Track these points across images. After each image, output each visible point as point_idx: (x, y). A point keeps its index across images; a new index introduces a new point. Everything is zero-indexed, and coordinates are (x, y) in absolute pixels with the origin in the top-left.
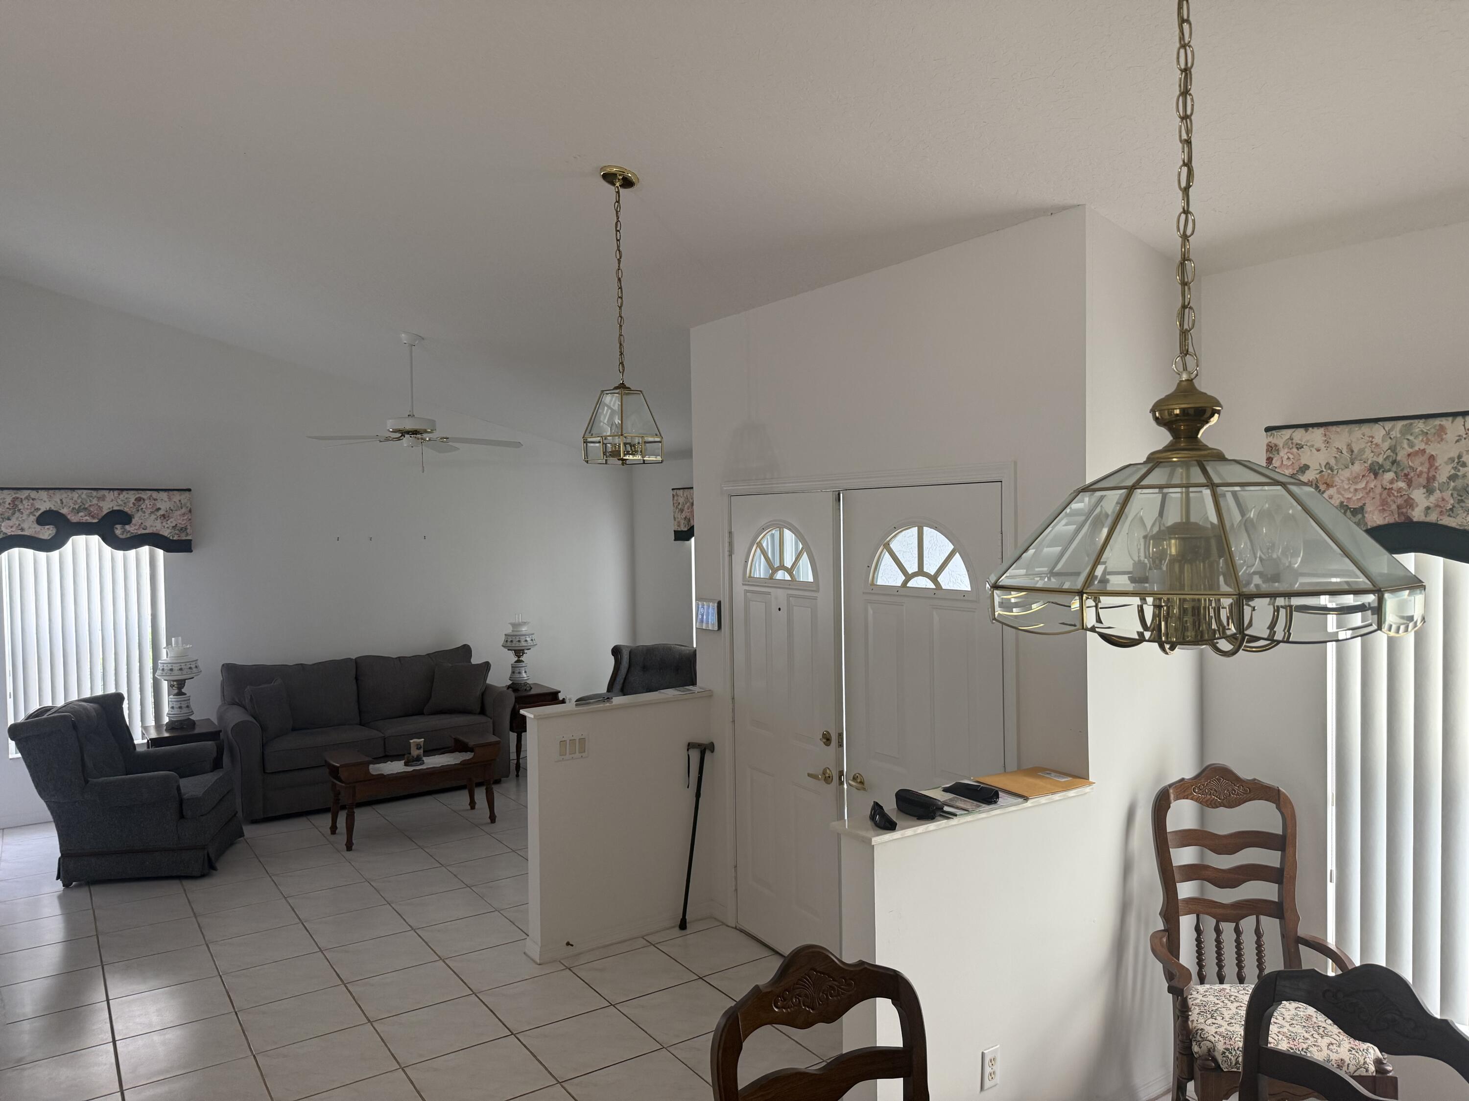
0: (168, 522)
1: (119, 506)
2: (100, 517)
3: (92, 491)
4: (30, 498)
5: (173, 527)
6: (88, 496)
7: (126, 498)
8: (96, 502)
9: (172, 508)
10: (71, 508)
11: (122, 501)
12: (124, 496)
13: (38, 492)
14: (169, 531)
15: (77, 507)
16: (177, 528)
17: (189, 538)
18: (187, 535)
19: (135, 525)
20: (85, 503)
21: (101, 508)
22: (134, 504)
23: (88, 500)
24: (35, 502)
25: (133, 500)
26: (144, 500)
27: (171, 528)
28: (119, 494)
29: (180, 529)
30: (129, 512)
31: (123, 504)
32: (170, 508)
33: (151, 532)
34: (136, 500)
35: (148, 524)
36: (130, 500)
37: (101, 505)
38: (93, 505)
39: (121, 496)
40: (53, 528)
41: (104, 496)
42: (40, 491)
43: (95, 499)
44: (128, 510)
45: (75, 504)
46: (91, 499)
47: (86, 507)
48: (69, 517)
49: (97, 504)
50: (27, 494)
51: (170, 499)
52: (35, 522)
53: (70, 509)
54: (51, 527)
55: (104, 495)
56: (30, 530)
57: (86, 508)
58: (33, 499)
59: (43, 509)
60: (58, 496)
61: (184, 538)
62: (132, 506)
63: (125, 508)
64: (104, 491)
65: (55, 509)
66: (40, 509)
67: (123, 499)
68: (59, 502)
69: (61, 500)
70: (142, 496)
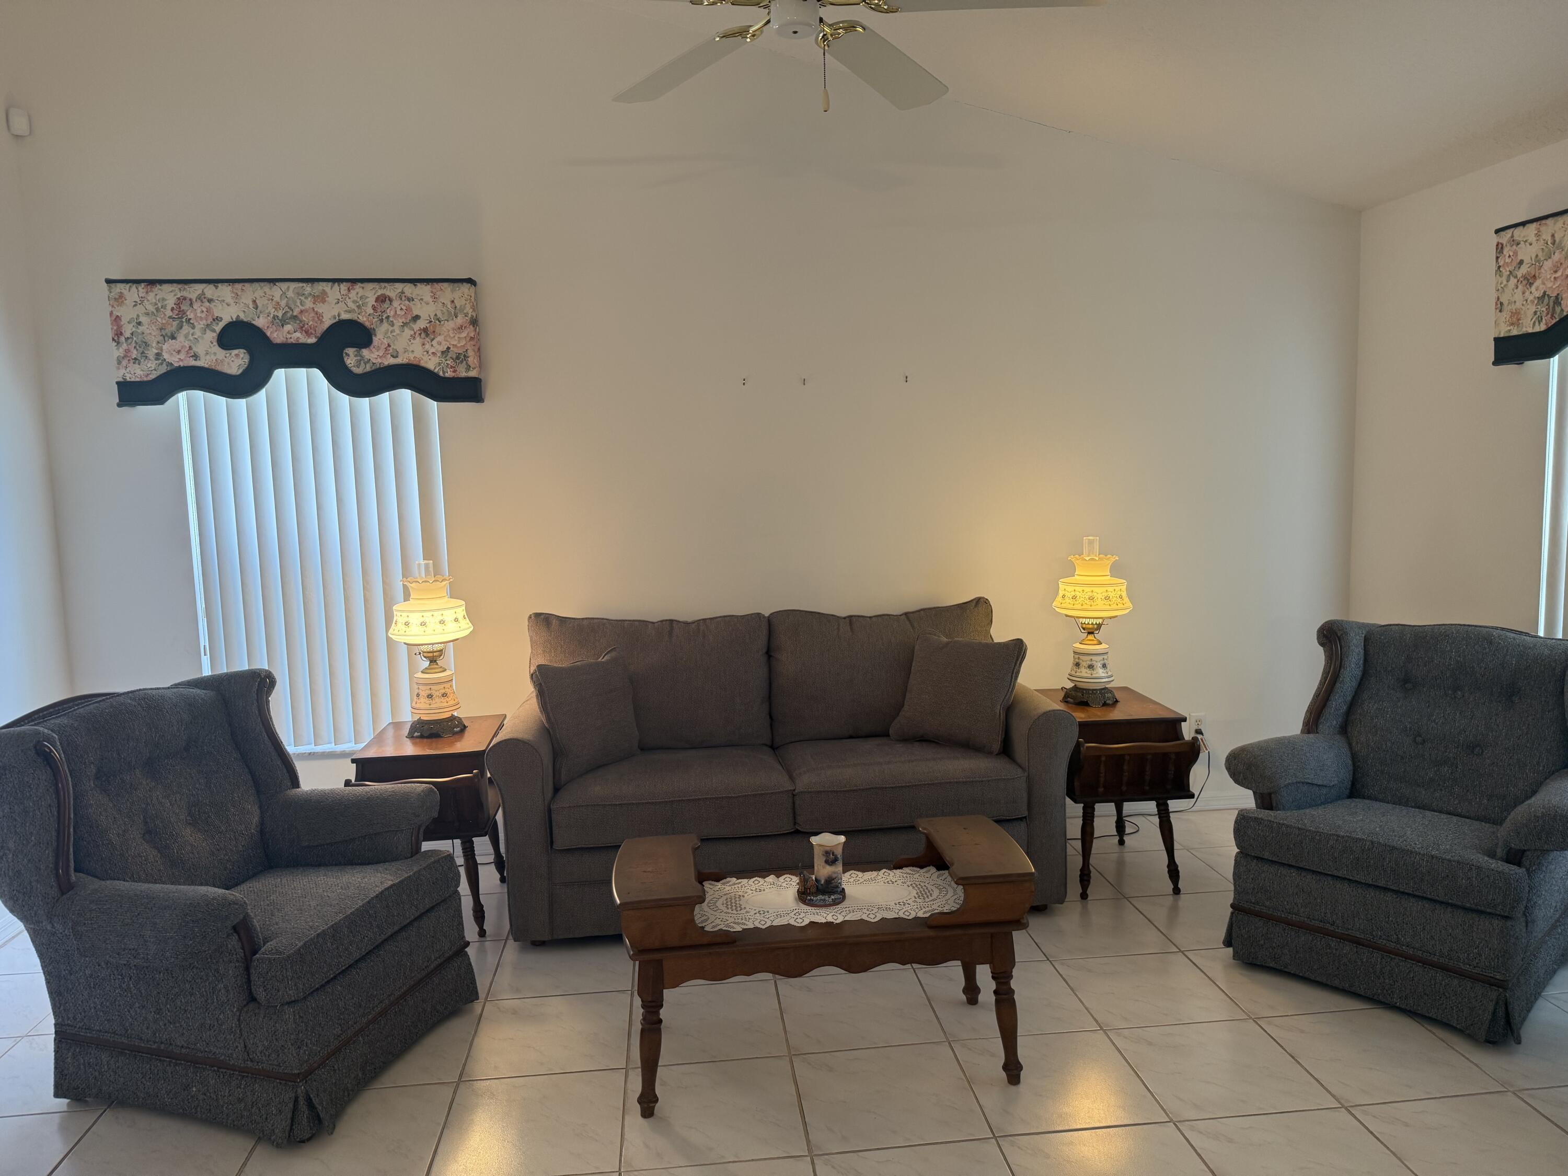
0: (434, 343)
1: (350, 312)
2: (319, 335)
3: (304, 285)
4: (205, 298)
5: (443, 352)
6: (298, 294)
7: (361, 298)
8: (312, 305)
9: (439, 315)
10: (272, 316)
11: (355, 302)
12: (357, 293)
13: (217, 287)
14: (435, 360)
16: (450, 355)
17: (473, 374)
18: (468, 368)
19: (378, 349)
20: (293, 307)
21: (319, 316)
22: (374, 308)
23: (298, 301)
24: (212, 305)
25: (371, 301)
26: (391, 300)
27: (439, 354)
28: (349, 290)
29: (454, 357)
30: (367, 324)
31: (356, 309)
32: (436, 315)
33: (405, 361)
34: (377, 300)
35: (399, 345)
36: (367, 300)
37: (320, 311)
38: (306, 311)
39: (353, 294)
40: (245, 353)
41: (324, 293)
42: (220, 285)
43: (309, 299)
44: (365, 319)
45: (276, 309)
46: (302, 298)
47: (295, 314)
48: (268, 334)
49: (313, 308)
50: (200, 292)
51: (435, 298)
52: (215, 343)
53: (270, 318)
54: (241, 352)
55: (324, 290)
56: (208, 357)
57: (296, 316)
58: (210, 301)
59: (226, 319)
60: (250, 293)
61: (463, 374)
62: (372, 311)
63: (360, 317)
64: (324, 284)
66: (221, 319)
67: (356, 299)
70: (388, 293)
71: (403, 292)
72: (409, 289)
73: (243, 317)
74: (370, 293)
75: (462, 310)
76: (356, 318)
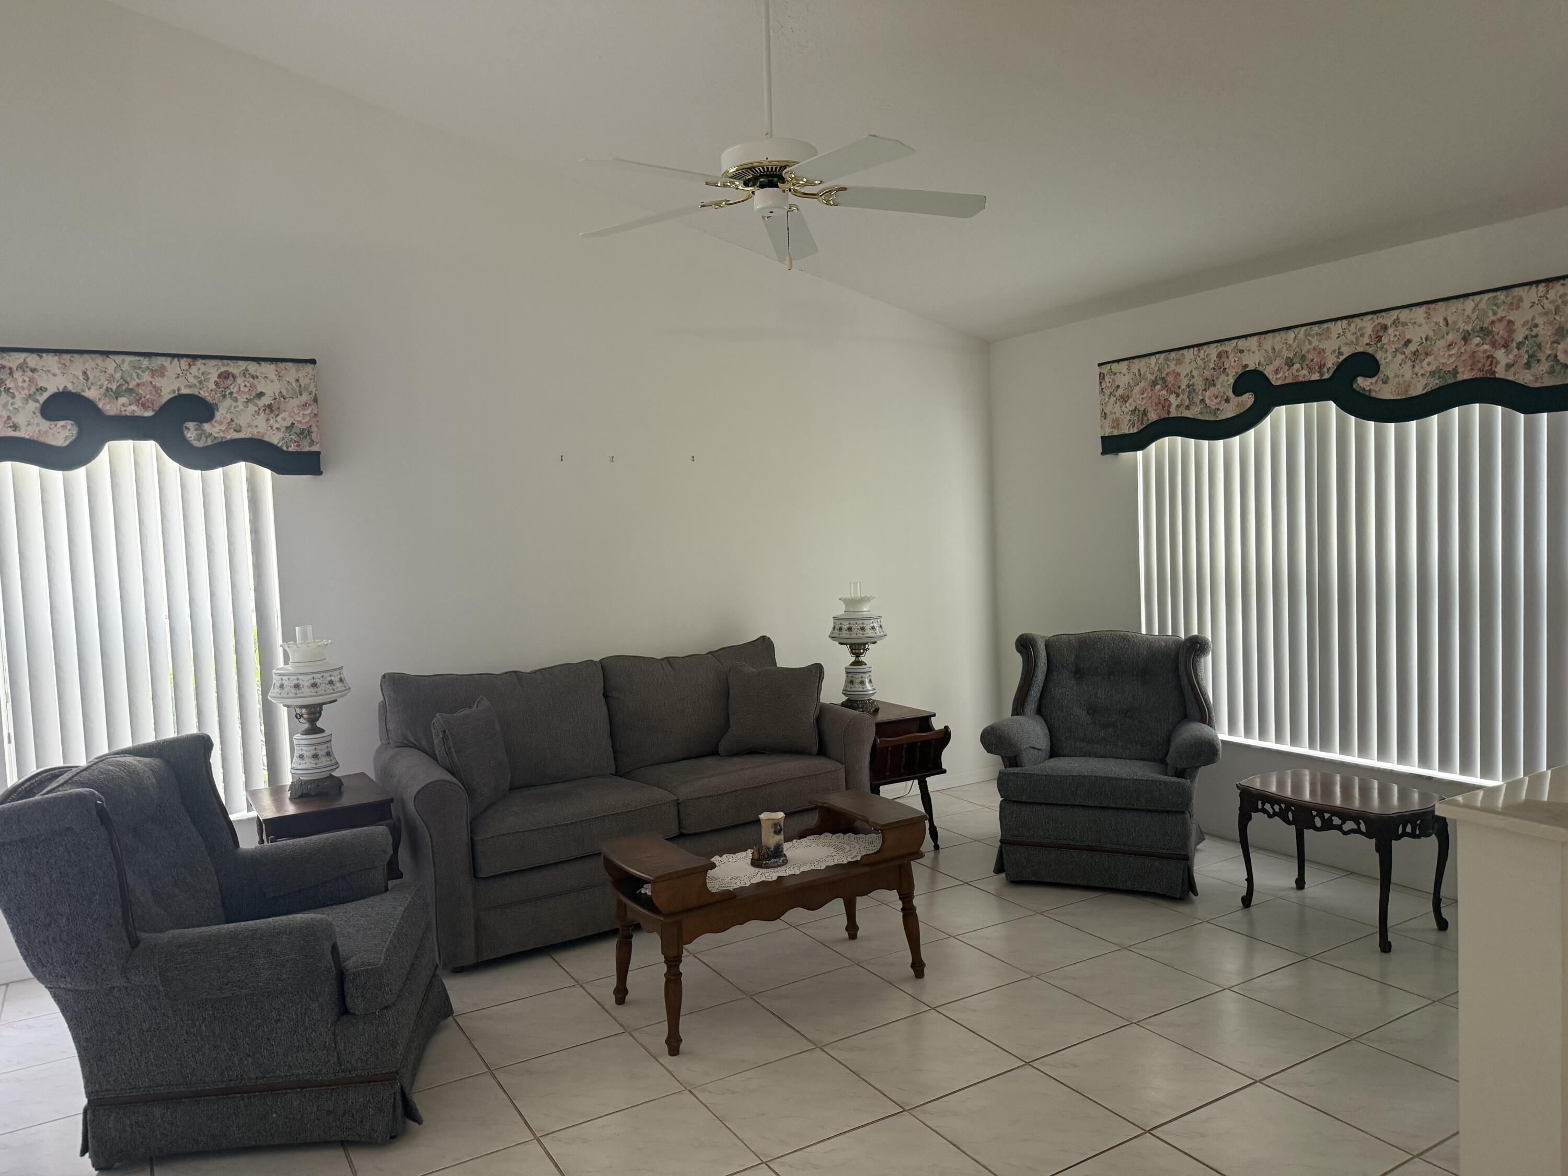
0: (279, 419)
1: (190, 387)
2: (157, 409)
3: (141, 358)
4: (27, 367)
5: (287, 428)
6: (134, 367)
7: (203, 374)
8: (150, 379)
9: (284, 392)
10: (105, 388)
11: (195, 377)
12: (199, 369)
13: (41, 357)
14: (280, 435)
15: (114, 387)
16: (294, 430)
17: (315, 448)
18: (312, 443)
19: (221, 423)
20: (128, 380)
21: (158, 390)
22: (216, 383)
23: (135, 375)
24: (36, 375)
25: (214, 377)
26: (234, 377)
27: (283, 430)
28: (190, 365)
29: (298, 432)
30: (209, 399)
31: (198, 384)
32: (281, 392)
33: (248, 436)
34: (220, 376)
35: (243, 420)
36: (209, 376)
37: (158, 385)
38: (143, 384)
39: (194, 370)
40: (72, 425)
41: (163, 367)
42: (44, 355)
43: (147, 372)
44: (206, 394)
45: (110, 382)
46: (139, 372)
47: (131, 386)
48: (100, 405)
49: (151, 382)
50: (21, 361)
51: (280, 377)
52: (38, 414)
53: (103, 390)
54: (69, 424)
55: (163, 365)
56: (30, 428)
57: (132, 389)
58: (33, 370)
59: (52, 389)
60: (79, 365)
61: (307, 449)
62: (214, 387)
63: (202, 392)
64: (163, 359)
65: (74, 391)
66: (46, 389)
67: (197, 374)
68: (81, 377)
69: (85, 373)
70: (231, 370)
71: (247, 370)
72: (253, 367)
73: (70, 388)
74: (213, 370)
75: (306, 388)
76: (197, 393)
